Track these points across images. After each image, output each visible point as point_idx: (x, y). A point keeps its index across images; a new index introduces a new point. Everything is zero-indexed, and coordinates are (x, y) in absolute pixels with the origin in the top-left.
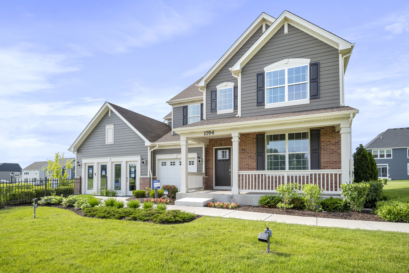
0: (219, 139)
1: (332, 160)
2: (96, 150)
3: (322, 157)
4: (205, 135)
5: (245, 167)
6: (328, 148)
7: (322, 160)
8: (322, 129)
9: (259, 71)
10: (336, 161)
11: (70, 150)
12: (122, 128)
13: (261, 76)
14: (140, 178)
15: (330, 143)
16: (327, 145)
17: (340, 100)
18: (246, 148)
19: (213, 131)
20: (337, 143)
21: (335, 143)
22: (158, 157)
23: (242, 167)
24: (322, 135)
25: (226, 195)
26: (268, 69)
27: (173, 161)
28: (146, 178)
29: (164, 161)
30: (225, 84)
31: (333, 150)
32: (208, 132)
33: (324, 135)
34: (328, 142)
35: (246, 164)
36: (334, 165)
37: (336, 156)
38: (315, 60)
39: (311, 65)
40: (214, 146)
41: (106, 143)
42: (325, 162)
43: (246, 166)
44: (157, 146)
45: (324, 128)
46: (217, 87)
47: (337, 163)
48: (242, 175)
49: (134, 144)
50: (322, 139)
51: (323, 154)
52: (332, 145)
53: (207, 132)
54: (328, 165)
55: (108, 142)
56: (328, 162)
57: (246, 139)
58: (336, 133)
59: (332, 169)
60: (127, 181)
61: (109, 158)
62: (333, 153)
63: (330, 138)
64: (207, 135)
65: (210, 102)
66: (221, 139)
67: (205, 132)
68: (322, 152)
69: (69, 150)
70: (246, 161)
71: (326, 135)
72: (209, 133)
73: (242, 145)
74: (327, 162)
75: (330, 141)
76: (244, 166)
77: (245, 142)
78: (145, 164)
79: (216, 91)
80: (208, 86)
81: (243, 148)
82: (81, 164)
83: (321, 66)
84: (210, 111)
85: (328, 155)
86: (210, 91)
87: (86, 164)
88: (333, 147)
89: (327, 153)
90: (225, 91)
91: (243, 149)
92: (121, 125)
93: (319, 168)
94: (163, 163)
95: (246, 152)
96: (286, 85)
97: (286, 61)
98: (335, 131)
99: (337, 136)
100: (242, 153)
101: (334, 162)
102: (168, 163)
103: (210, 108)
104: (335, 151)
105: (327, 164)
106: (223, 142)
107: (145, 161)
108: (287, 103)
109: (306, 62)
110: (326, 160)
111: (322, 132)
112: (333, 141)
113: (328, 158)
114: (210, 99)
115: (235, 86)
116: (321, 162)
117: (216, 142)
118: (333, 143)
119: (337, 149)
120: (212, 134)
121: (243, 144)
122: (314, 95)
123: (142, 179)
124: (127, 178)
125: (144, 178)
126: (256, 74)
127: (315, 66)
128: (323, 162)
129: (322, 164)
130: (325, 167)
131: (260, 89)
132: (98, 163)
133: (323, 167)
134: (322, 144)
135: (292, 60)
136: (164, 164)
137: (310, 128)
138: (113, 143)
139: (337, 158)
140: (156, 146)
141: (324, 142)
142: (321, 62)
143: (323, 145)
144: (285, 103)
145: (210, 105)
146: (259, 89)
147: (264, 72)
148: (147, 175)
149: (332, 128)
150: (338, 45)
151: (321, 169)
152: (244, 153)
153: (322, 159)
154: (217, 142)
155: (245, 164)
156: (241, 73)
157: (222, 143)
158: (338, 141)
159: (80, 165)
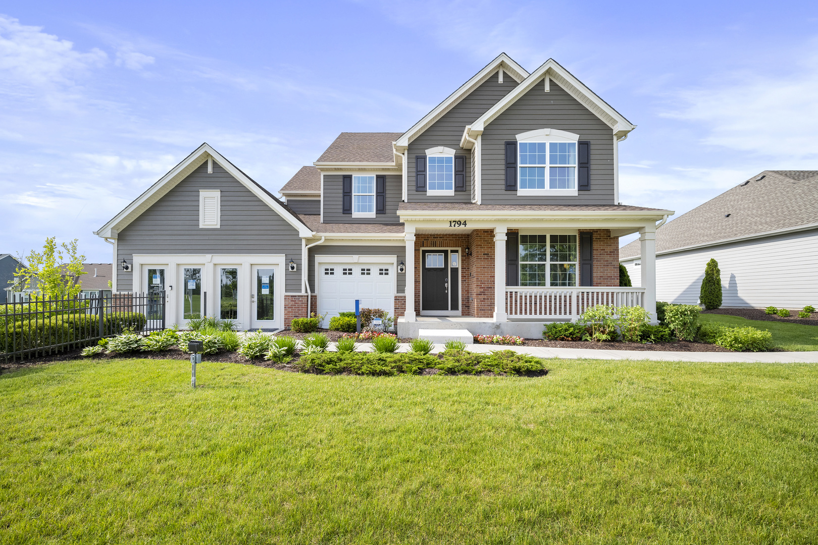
0: (431, 235)
1: (607, 274)
2: (174, 238)
3: (595, 270)
4: (451, 226)
5: (488, 281)
6: (602, 259)
7: (595, 275)
8: (595, 232)
9: (509, 138)
10: (612, 277)
11: (101, 234)
12: (242, 199)
13: (511, 146)
14: (286, 296)
15: (604, 252)
16: (600, 254)
17: (614, 196)
18: (491, 252)
19: (465, 222)
20: (612, 252)
21: (610, 252)
22: (319, 258)
23: (485, 281)
24: (594, 241)
25: (488, 323)
26: (522, 138)
27: (348, 267)
28: (299, 296)
29: (329, 267)
30: (440, 148)
31: (608, 261)
32: (456, 221)
33: (597, 241)
34: (602, 250)
35: (490, 277)
36: (609, 281)
37: (611, 270)
38: (586, 138)
39: (581, 143)
40: (423, 246)
41: (201, 227)
42: (598, 277)
43: (490, 279)
44: (323, 239)
45: (597, 232)
46: (427, 151)
47: (613, 279)
48: (510, 292)
49: (269, 232)
50: (595, 246)
51: (596, 265)
52: (607, 254)
53: (454, 221)
54: (601, 281)
55: (206, 223)
56: (602, 277)
57: (490, 239)
58: (611, 239)
59: (607, 286)
60: (252, 302)
61: (209, 256)
62: (608, 266)
63: (604, 245)
64: (454, 226)
65: (414, 174)
66: (434, 235)
67: (451, 222)
68: (595, 263)
69: (98, 233)
70: (491, 272)
71: (600, 241)
72: (458, 224)
73: (485, 248)
74: (600, 277)
75: (604, 250)
76: (487, 279)
77: (489, 243)
78: (295, 270)
79: (425, 158)
80: (411, 147)
81: (486, 251)
82: (130, 266)
83: (592, 147)
84: (414, 188)
85: (602, 268)
86: (414, 156)
87: (143, 266)
88: (607, 258)
89: (601, 266)
90: (441, 160)
91: (486, 253)
92: (239, 194)
93: (591, 284)
94: (327, 270)
95: (491, 259)
96: (548, 165)
97: (547, 131)
98: (610, 236)
99: (613, 243)
100: (484, 259)
101: (609, 277)
102: (338, 271)
103: (414, 183)
104: (610, 263)
105: (600, 279)
106: (438, 241)
107: (295, 266)
108: (547, 191)
109: (573, 138)
110: (599, 274)
111: (595, 236)
112: (608, 249)
113: (601, 272)
114: (414, 170)
115: (456, 155)
116: (593, 277)
117: (426, 240)
118: (607, 252)
119: (612, 261)
120: (462, 226)
121: (486, 245)
122: (584, 185)
123: (290, 298)
124: (252, 296)
125: (296, 296)
126: (503, 142)
127: (584, 146)
128: (596, 277)
129: (595, 280)
130: (598, 283)
131: (511, 165)
132: (178, 264)
133: (596, 283)
134: (595, 252)
135: (555, 132)
136: (329, 272)
137: (579, 230)
138: (219, 227)
139: (612, 272)
140: (321, 239)
141: (597, 250)
142: (592, 142)
143: (596, 254)
144: (546, 191)
145: (414, 179)
146: (509, 166)
147: (517, 142)
148: (300, 290)
149: (607, 232)
150: (615, 122)
151: (593, 286)
152: (487, 259)
153: (595, 272)
154: (428, 240)
155: (488, 277)
156: (480, 136)
157: (436, 242)
158: (613, 250)
159: (127, 268)
